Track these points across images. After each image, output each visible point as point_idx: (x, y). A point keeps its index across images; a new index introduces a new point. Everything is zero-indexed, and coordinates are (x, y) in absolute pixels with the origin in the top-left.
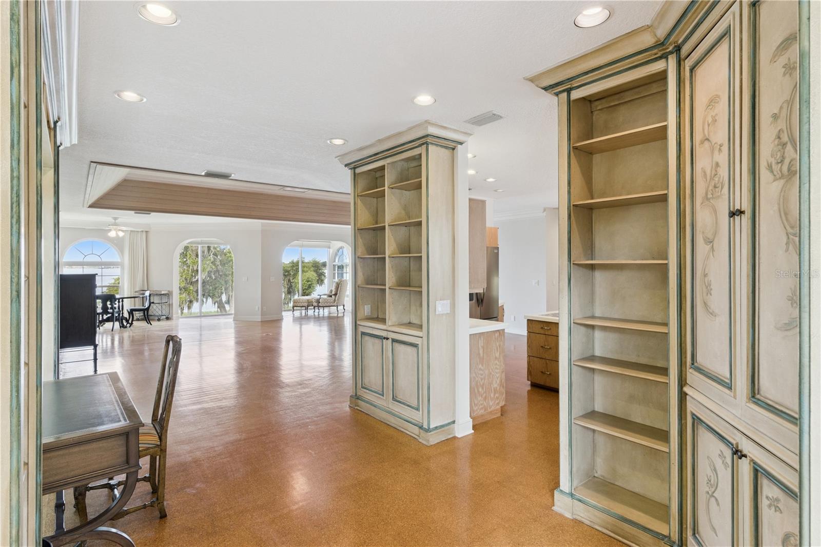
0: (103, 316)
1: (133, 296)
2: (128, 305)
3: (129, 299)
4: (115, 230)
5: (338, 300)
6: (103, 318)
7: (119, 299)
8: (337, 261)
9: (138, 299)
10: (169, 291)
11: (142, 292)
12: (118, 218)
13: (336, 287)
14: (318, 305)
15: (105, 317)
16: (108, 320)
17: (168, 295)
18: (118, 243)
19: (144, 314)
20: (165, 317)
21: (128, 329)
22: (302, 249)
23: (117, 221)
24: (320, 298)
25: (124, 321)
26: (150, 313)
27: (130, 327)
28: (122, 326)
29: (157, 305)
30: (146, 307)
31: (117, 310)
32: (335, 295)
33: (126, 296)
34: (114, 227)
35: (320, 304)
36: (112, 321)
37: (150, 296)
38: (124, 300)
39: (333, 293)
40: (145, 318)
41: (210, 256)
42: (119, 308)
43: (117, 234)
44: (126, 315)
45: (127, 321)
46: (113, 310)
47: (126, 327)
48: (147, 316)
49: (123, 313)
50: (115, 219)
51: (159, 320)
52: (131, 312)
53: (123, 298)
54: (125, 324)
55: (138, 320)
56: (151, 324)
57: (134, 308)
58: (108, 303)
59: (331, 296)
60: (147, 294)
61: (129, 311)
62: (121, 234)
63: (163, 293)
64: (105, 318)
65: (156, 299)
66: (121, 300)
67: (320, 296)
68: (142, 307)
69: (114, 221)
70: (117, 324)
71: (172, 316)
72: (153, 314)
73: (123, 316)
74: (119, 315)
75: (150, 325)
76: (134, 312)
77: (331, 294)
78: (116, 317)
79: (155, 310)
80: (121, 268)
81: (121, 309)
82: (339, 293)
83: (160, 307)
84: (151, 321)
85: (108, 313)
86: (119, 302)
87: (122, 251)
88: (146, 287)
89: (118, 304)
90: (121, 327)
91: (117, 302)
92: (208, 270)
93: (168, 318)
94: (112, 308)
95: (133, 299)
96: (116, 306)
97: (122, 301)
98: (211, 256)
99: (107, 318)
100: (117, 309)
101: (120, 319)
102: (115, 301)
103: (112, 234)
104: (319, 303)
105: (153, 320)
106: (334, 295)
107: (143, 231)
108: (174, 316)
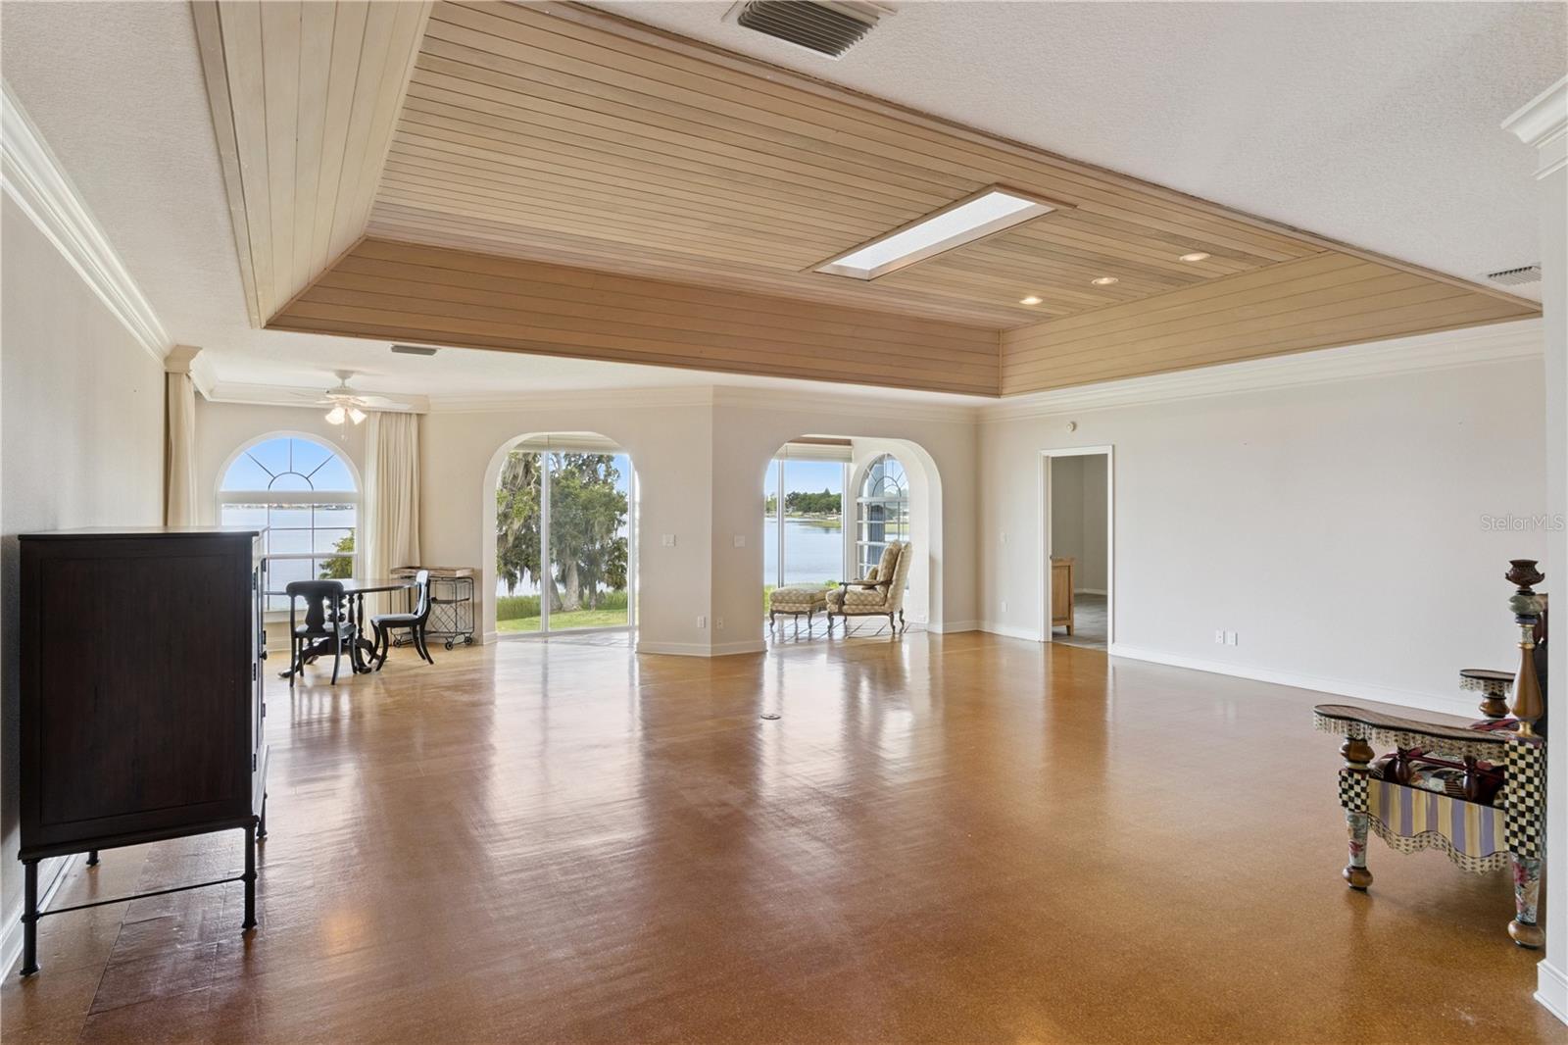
0: (310, 640)
1: (385, 586)
2: (374, 609)
3: (377, 593)
4: (342, 405)
5: (893, 597)
6: (310, 644)
7: (351, 594)
8: (866, 493)
9: (398, 592)
10: (473, 570)
11: (407, 573)
12: (352, 372)
13: (889, 562)
14: (840, 608)
15: (317, 641)
16: (324, 649)
17: (472, 580)
18: (350, 442)
19: (415, 631)
20: (461, 638)
21: (374, 675)
22: (785, 461)
23: (348, 382)
24: (845, 592)
25: (363, 651)
26: (428, 627)
27: (378, 669)
28: (359, 668)
29: (444, 606)
30: (419, 614)
31: (346, 623)
32: (887, 583)
33: (369, 587)
34: (341, 396)
35: (845, 607)
36: (334, 651)
37: (428, 585)
38: (366, 596)
39: (880, 578)
40: (416, 639)
41: (529, 484)
42: (351, 619)
43: (347, 415)
44: (369, 635)
45: (372, 651)
46: (336, 626)
47: (369, 670)
48: (419, 635)
49: (361, 631)
50: (344, 375)
51: (449, 646)
52: (382, 628)
53: (360, 593)
54: (366, 657)
55: (398, 644)
56: (431, 662)
57: (388, 616)
58: (326, 602)
59: (871, 587)
60: (422, 577)
61: (377, 625)
62: (358, 417)
63: (459, 574)
64: (315, 645)
65: (441, 592)
66: (356, 596)
67: (846, 585)
68: (412, 616)
69: (340, 381)
70: (346, 660)
71: (481, 635)
72: (434, 630)
73: (360, 636)
74: (352, 636)
75: (427, 662)
76: (388, 629)
77: (875, 582)
78: (344, 641)
79: (443, 619)
80: (359, 508)
81: (356, 622)
82: (897, 580)
83: (451, 612)
84: (428, 649)
85: (322, 632)
86: (351, 601)
87: (360, 465)
88: (418, 559)
89: (348, 605)
90: (355, 671)
91: (345, 601)
92: (526, 513)
93: (470, 642)
94: (332, 618)
95: (386, 593)
96: (345, 611)
97: (360, 598)
98: (532, 486)
99: (321, 643)
100: (346, 621)
101: (354, 646)
102: (342, 596)
103: (336, 417)
104: (844, 603)
105: (435, 645)
106: (882, 583)
107: (410, 414)
108: (484, 634)
